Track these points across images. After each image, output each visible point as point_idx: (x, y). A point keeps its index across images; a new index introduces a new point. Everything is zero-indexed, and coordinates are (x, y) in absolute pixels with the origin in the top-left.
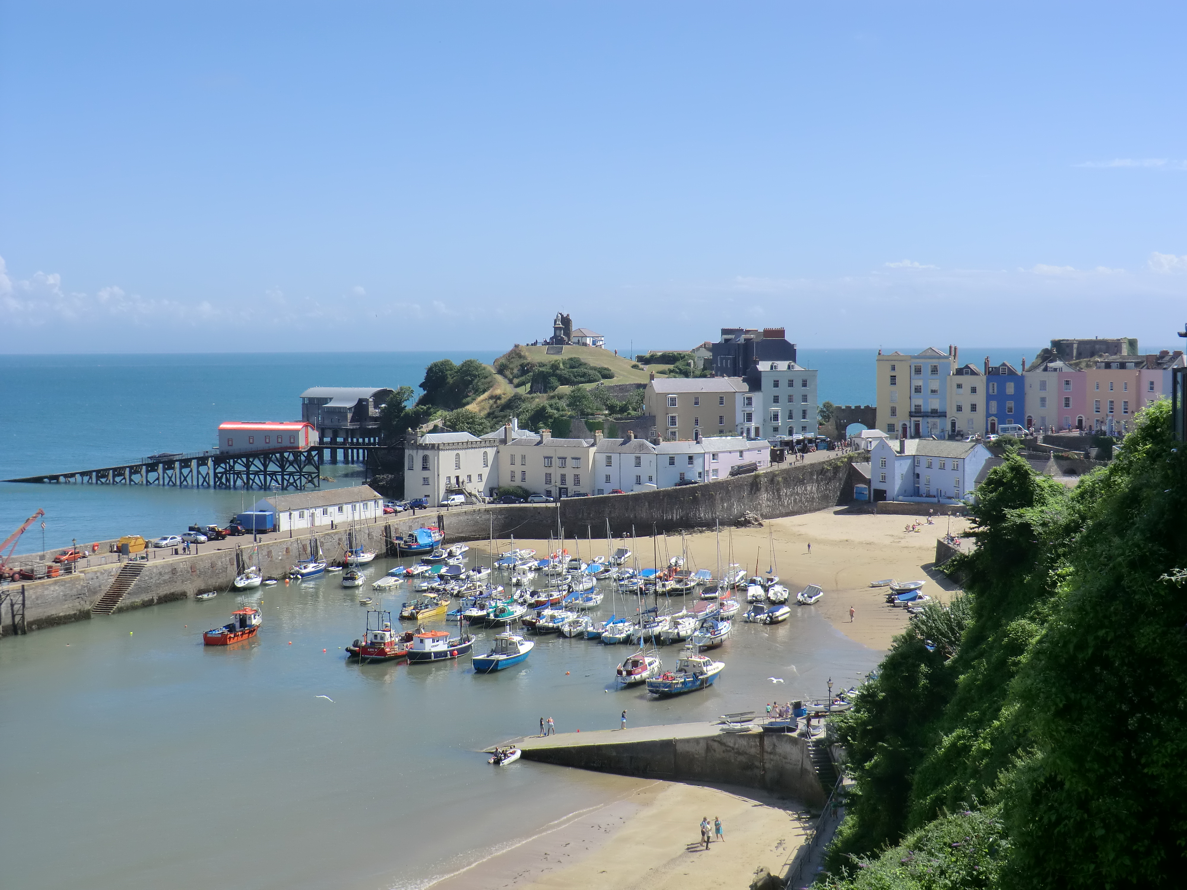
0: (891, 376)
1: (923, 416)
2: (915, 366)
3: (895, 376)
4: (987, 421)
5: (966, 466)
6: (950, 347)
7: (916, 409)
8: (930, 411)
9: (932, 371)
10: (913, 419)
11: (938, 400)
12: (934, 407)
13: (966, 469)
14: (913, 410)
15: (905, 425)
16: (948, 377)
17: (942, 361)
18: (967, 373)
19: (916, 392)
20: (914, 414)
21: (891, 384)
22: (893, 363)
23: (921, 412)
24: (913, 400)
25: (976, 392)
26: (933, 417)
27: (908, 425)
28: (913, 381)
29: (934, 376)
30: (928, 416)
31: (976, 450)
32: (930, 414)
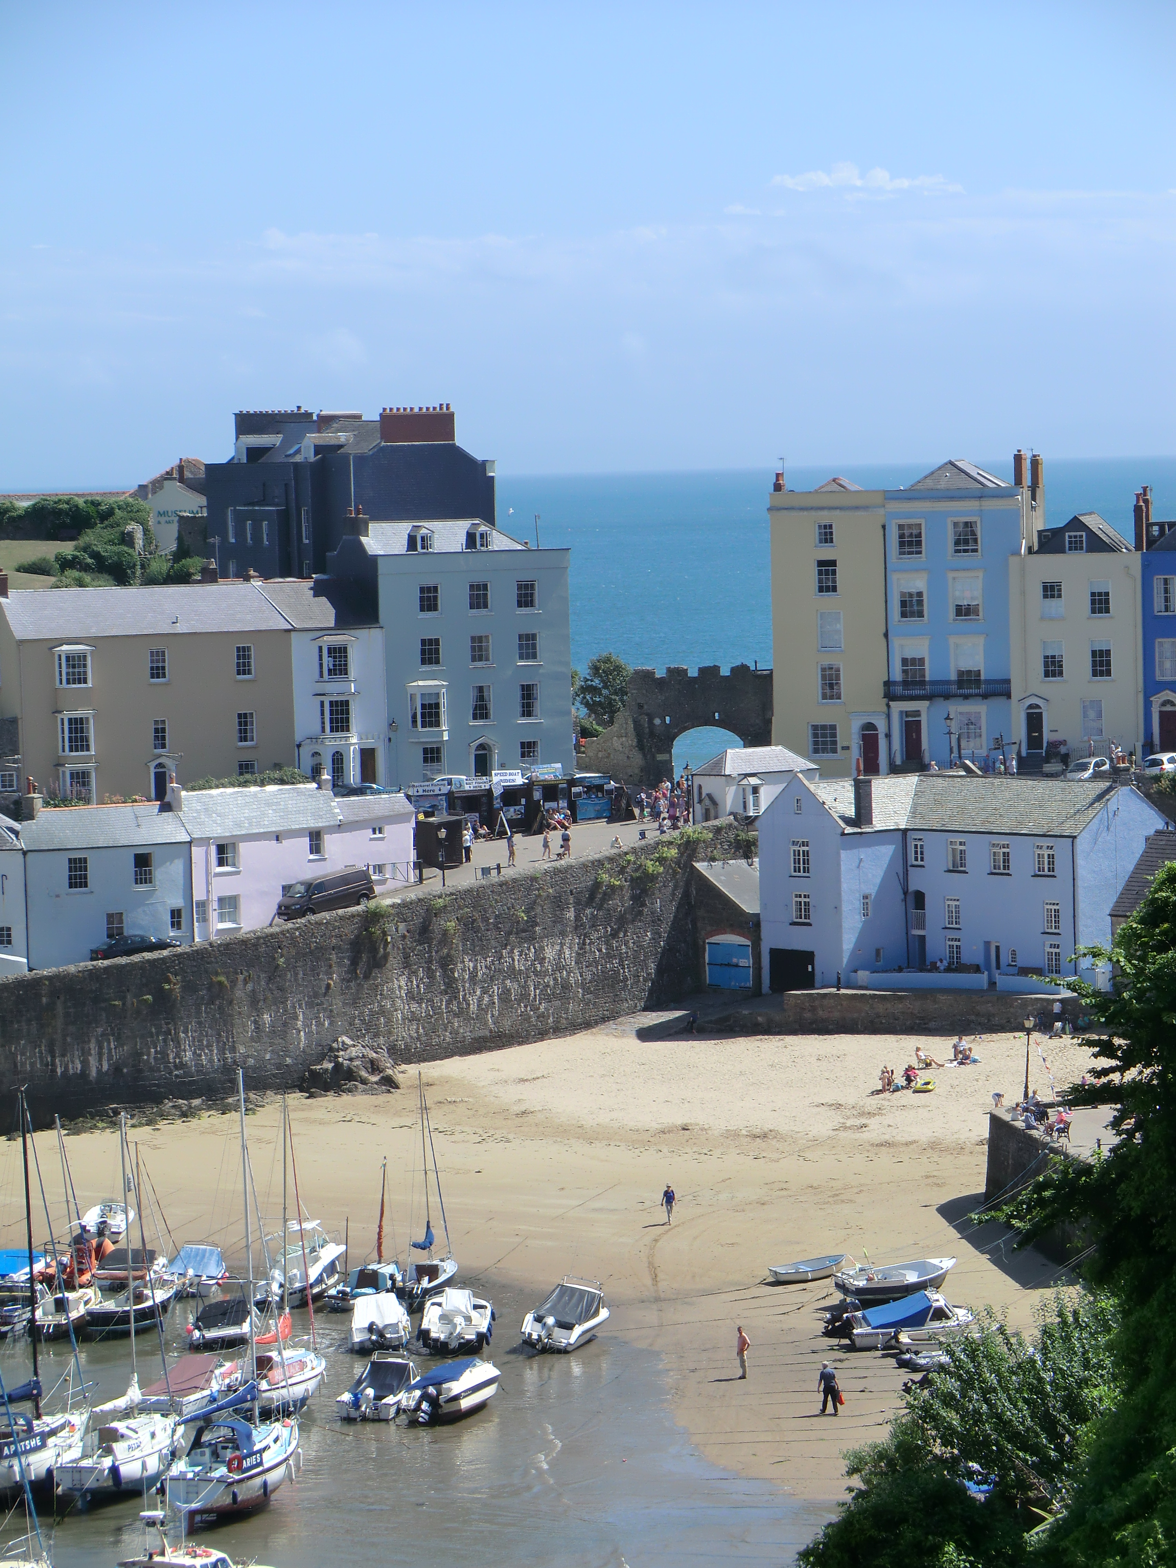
0: (821, 563)
1: (929, 697)
2: (901, 527)
3: (833, 563)
4: (1148, 705)
5: (1080, 861)
6: (1018, 458)
7: (905, 672)
8: (953, 677)
9: (957, 543)
10: (898, 707)
11: (980, 641)
12: (967, 664)
13: (1081, 872)
14: (897, 676)
15: (870, 726)
16: (1013, 561)
17: (989, 505)
18: (1076, 546)
19: (904, 615)
20: (899, 690)
21: (821, 590)
22: (825, 517)
23: (923, 683)
24: (896, 642)
25: (1107, 611)
26: (966, 697)
27: (881, 728)
28: (894, 577)
29: (965, 559)
30: (947, 696)
31: (1112, 806)
32: (954, 688)
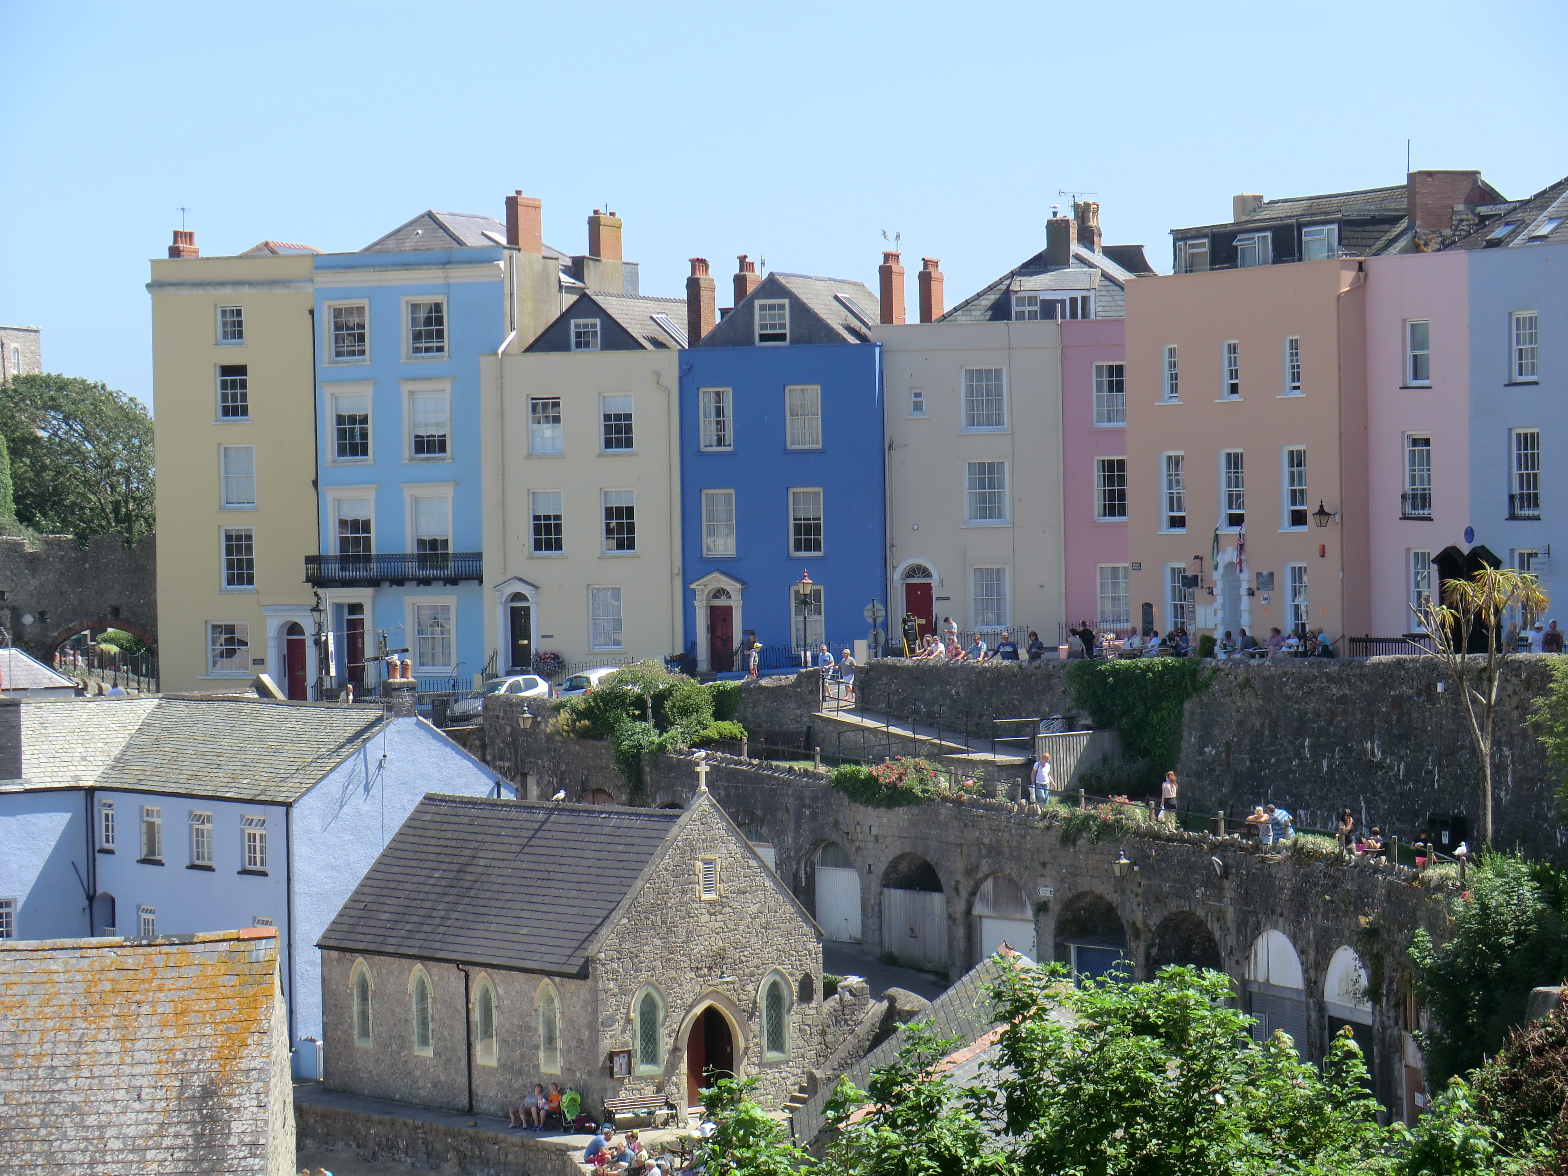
0: (226, 370)
1: (374, 583)
2: (338, 312)
3: (241, 370)
4: (688, 596)
5: (299, 848)
7: (344, 542)
8: (410, 548)
9: (417, 336)
10: (332, 596)
11: (448, 491)
12: (430, 530)
13: (298, 865)
14: (332, 548)
15: (294, 628)
16: (487, 364)
17: (460, 275)
18: (583, 342)
19: (342, 451)
20: (333, 570)
21: (226, 412)
22: (230, 297)
23: (368, 559)
24: (330, 495)
25: (629, 443)
26: (426, 582)
27: (309, 629)
28: (327, 392)
29: (428, 362)
30: (399, 581)
32: (411, 568)
